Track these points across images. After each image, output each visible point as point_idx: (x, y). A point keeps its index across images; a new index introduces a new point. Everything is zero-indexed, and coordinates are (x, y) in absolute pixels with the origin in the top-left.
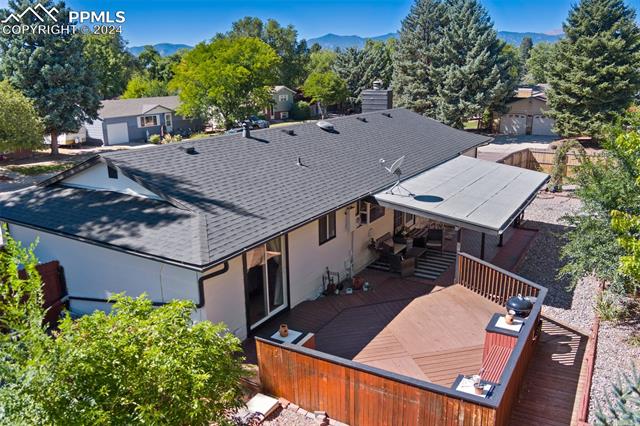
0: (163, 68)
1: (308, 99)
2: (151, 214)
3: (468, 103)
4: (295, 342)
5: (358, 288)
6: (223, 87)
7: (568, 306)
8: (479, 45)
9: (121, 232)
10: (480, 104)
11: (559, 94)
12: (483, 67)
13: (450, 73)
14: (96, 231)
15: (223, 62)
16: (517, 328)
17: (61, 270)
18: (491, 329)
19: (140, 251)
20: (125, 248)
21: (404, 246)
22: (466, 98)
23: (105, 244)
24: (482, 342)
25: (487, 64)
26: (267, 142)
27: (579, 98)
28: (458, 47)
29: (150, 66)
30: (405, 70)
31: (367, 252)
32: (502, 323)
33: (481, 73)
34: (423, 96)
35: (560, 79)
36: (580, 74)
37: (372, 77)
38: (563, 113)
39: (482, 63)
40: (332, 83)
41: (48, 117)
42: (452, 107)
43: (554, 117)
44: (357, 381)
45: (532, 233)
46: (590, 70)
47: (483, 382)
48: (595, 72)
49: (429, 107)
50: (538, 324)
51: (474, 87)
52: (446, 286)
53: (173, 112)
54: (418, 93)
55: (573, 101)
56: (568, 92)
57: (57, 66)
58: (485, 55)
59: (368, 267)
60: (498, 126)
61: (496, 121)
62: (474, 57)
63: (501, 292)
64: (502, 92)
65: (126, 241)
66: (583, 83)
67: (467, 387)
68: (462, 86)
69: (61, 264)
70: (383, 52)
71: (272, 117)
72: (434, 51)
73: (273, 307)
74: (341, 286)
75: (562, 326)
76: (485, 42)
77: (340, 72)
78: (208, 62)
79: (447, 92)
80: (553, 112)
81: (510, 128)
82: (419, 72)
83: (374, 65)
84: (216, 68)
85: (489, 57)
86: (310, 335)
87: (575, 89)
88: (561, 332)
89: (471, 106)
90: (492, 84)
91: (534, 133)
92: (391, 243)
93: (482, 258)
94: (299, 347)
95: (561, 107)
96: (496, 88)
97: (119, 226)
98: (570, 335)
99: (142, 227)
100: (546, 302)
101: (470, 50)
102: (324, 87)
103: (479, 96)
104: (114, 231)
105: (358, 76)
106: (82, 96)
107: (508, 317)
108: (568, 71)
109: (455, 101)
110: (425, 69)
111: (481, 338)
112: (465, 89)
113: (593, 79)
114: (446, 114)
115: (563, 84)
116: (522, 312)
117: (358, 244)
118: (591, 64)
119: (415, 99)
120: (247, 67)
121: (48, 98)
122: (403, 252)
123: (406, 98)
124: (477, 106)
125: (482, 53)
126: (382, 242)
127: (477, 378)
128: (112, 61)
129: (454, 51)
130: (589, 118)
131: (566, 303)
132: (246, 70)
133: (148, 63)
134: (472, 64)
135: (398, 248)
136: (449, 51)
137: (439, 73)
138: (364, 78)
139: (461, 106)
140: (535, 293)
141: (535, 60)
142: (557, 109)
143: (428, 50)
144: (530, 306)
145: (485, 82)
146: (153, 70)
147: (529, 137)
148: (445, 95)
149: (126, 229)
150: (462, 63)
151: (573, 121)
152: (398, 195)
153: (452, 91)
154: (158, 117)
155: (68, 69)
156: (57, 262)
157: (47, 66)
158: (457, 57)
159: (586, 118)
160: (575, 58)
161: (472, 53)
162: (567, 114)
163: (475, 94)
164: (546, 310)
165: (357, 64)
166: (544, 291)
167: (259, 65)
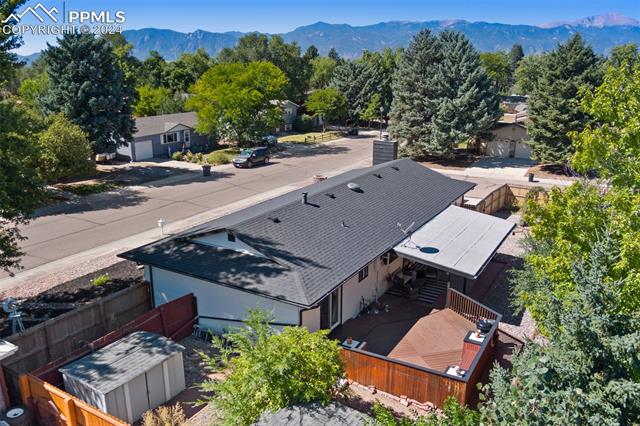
0: (168, 74)
1: (311, 113)
2: (264, 267)
3: (458, 132)
4: (357, 347)
5: (381, 309)
6: (239, 109)
7: (518, 324)
8: (470, 81)
9: (248, 280)
10: (469, 133)
11: (537, 127)
12: (473, 101)
13: (444, 105)
14: (231, 279)
15: (238, 85)
16: (481, 340)
17: (195, 299)
18: (467, 340)
19: (265, 294)
20: (255, 292)
21: (410, 277)
22: (457, 127)
23: (241, 288)
24: (462, 347)
25: (476, 98)
26: (318, 207)
27: (554, 132)
28: (452, 82)
29: (155, 71)
30: (403, 99)
31: (386, 283)
32: (473, 337)
33: (471, 106)
34: (419, 123)
35: (539, 114)
36: (555, 112)
37: (370, 91)
38: (541, 144)
39: (471, 97)
40: (334, 99)
41: (94, 142)
42: (444, 135)
43: (533, 147)
44: (394, 369)
45: (502, 265)
46: (563, 109)
47: (461, 370)
48: (568, 111)
49: (423, 133)
50: (496, 336)
51: (464, 117)
52: (441, 309)
53: (192, 130)
54: (414, 121)
55: (549, 135)
56: (545, 126)
57: (102, 98)
58: (474, 90)
59: (386, 293)
60: (485, 148)
61: (483, 144)
62: (464, 92)
63: (475, 314)
64: (489, 123)
65: (254, 286)
66: (558, 120)
67: (452, 372)
68: (453, 117)
69: (195, 295)
70: (379, 65)
71: (278, 130)
72: (429, 84)
73: (333, 324)
74: (370, 308)
75: (512, 337)
76: (475, 78)
77: (340, 86)
78: (225, 85)
79: (440, 121)
80: (532, 142)
81: (496, 151)
82: (416, 102)
83: (371, 80)
84: (232, 91)
85: (478, 93)
86: (364, 343)
87: (551, 125)
88: (511, 341)
89: (461, 135)
90: (480, 116)
91: (516, 156)
92: (401, 276)
93: (464, 293)
94: (359, 350)
95: (539, 138)
96: (483, 119)
97: (245, 276)
98: (517, 343)
99: (262, 277)
100: (503, 321)
101: (462, 85)
102: (327, 103)
103: (469, 126)
104: (243, 279)
105: (358, 89)
106: (122, 123)
107: (477, 334)
108: (545, 108)
109: (446, 130)
110: (421, 99)
111: (460, 346)
112: (456, 120)
113: (565, 117)
114: (439, 141)
115: (541, 120)
116: (485, 330)
117: (381, 278)
118: (565, 104)
119: (412, 126)
120: (259, 90)
121: (93, 126)
122: (410, 281)
123: (403, 124)
124: (466, 135)
125: (472, 89)
126: (395, 274)
127: (457, 367)
128: (128, 74)
129: (447, 85)
130: (563, 149)
131: (517, 321)
132: (260, 94)
133: (153, 68)
134: (463, 98)
135: (407, 279)
136: (443, 85)
137: (433, 104)
138: (362, 92)
139: (452, 134)
140: (495, 317)
141: (523, 71)
142: (535, 140)
143: (424, 83)
144: (490, 326)
145: (474, 114)
146: (158, 76)
147: (511, 160)
148: (438, 124)
149: (251, 278)
150: (453, 96)
151: (548, 152)
152: (408, 248)
153: (445, 121)
154: (178, 134)
155: (110, 101)
156: (192, 294)
157: (94, 99)
158: (449, 91)
159: (560, 149)
160: (551, 98)
161: (463, 87)
162: (544, 145)
163: (464, 124)
164: (502, 326)
165: (356, 78)
166: (500, 316)
167: (271, 88)
